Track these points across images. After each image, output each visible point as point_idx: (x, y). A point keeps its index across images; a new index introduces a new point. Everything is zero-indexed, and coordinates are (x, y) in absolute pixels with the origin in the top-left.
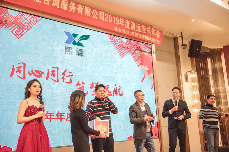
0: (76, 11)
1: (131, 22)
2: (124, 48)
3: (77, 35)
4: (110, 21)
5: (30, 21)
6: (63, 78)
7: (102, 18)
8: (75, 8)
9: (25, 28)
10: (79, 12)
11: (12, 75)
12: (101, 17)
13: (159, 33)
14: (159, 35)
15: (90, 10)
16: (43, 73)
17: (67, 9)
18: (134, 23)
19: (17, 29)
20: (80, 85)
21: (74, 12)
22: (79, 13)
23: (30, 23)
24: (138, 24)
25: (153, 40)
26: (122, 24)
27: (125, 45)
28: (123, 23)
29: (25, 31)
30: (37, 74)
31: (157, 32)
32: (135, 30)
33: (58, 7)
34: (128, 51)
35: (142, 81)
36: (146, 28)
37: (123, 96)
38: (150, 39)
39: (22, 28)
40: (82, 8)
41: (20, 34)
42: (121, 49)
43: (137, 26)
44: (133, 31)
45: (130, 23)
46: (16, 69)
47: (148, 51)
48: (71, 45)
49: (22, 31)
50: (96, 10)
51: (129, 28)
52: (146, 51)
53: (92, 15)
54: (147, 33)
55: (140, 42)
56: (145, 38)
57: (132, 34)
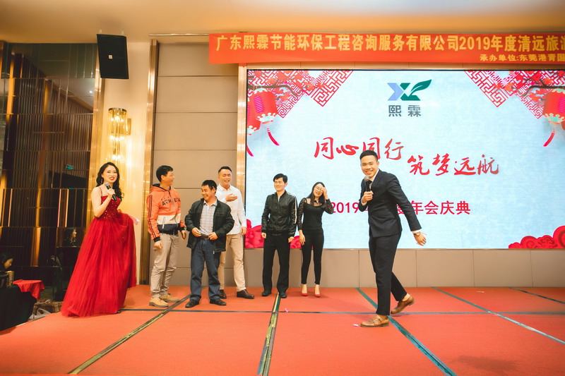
0: (405, 47)
1: (520, 37)
2: (503, 90)
3: (408, 84)
4: (471, 46)
5: (336, 80)
6: (387, 152)
7: (453, 47)
8: (403, 43)
9: (330, 90)
10: (410, 47)
11: (316, 156)
12: (452, 45)
15: (429, 39)
16: (357, 148)
17: (390, 49)
18: (526, 39)
19: (320, 94)
20: (415, 160)
21: (401, 49)
22: (410, 50)
23: (336, 82)
24: (538, 37)
26: (498, 47)
27: (505, 83)
28: (499, 44)
29: (330, 94)
30: (348, 150)
33: (375, 49)
34: (512, 92)
35: (546, 145)
36: (560, 39)
37: (498, 174)
39: (326, 91)
40: (415, 40)
41: (325, 100)
42: (495, 92)
44: (526, 53)
45: (517, 39)
46: (321, 147)
47: (563, 85)
48: (399, 102)
49: (326, 95)
50: (440, 36)
51: (515, 50)
52: (559, 85)
53: (433, 46)
54: (562, 48)
55: (544, 70)
56: (556, 58)
57: (523, 58)
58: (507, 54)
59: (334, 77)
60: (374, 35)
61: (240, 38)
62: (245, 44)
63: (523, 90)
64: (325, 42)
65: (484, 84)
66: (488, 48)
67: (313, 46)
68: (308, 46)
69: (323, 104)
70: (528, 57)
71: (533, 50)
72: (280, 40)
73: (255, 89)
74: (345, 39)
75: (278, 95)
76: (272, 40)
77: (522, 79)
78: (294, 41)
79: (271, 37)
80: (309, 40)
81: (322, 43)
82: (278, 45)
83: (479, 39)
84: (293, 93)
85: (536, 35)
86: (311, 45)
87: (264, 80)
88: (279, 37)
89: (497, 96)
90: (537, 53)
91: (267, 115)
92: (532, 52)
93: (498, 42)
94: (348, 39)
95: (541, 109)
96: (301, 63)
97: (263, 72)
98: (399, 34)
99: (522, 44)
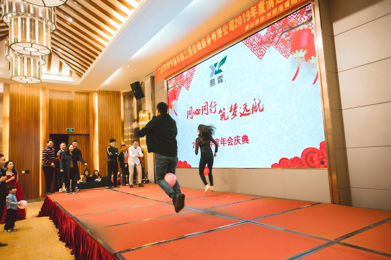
0: (212, 41)
3: (217, 64)
4: (240, 23)
6: (211, 110)
8: (210, 39)
9: (190, 80)
11: (187, 118)
12: (231, 28)
15: (221, 30)
16: (200, 110)
17: (206, 46)
20: (222, 111)
21: (210, 44)
23: (192, 75)
26: (254, 15)
30: (197, 112)
33: (201, 50)
34: (269, 44)
37: (264, 111)
44: (271, 10)
45: (265, 1)
46: (189, 113)
47: (305, 21)
48: (214, 77)
49: (189, 84)
50: (225, 25)
51: (265, 11)
57: (269, 15)
58: (260, 17)
59: (191, 72)
60: (199, 41)
61: (163, 67)
63: (276, 39)
64: (185, 55)
65: (253, 46)
66: (249, 19)
68: (180, 60)
69: (188, 89)
70: (272, 13)
71: (276, 4)
72: (172, 62)
73: (170, 89)
74: (190, 50)
75: (176, 90)
77: (275, 30)
78: (176, 60)
80: (180, 57)
83: (244, 15)
84: (180, 87)
87: (172, 84)
89: (260, 51)
90: (278, 6)
92: (275, 7)
93: (254, 11)
95: (289, 50)
96: (180, 70)
97: (171, 79)
98: (208, 35)
99: (268, 3)
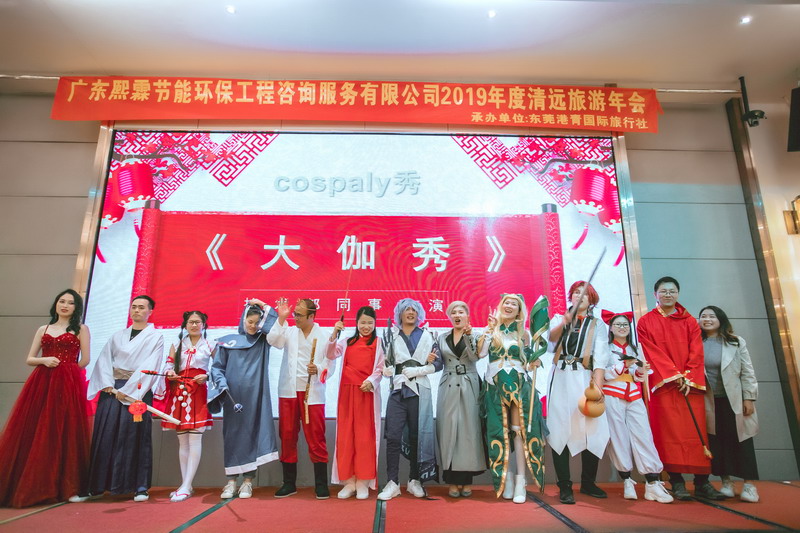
0: (359, 100)
1: (531, 89)
2: (509, 164)
4: (458, 100)
5: (251, 147)
7: (432, 101)
8: (356, 94)
9: (241, 162)
10: (366, 100)
12: (429, 98)
13: (642, 99)
14: (644, 105)
15: (396, 89)
17: (335, 102)
18: (539, 92)
19: (225, 168)
21: (352, 103)
22: (366, 103)
23: (251, 150)
24: (556, 90)
25: (616, 122)
26: (498, 102)
27: (512, 154)
28: (501, 98)
29: (240, 168)
31: (633, 96)
32: (543, 109)
33: (313, 103)
34: (523, 167)
35: (575, 247)
36: (587, 95)
38: (602, 121)
39: (234, 163)
40: (375, 90)
41: (230, 177)
42: (497, 167)
43: (550, 96)
44: (539, 112)
45: (527, 92)
47: (599, 159)
49: (233, 169)
50: (413, 85)
51: (524, 108)
52: (592, 159)
53: (401, 99)
54: (591, 108)
55: (570, 138)
56: (582, 121)
57: (535, 119)
58: (511, 112)
59: (248, 144)
60: (311, 82)
61: (107, 84)
62: (113, 92)
63: (539, 165)
64: (237, 92)
65: (481, 156)
66: (483, 104)
67: (219, 97)
68: (211, 97)
69: (226, 182)
70: (541, 119)
71: (550, 108)
72: (168, 87)
73: (124, 159)
74: (267, 88)
75: (158, 169)
76: (157, 87)
77: (538, 149)
78: (190, 89)
79: (155, 84)
80: (212, 88)
81: (231, 93)
82: (164, 95)
83: (470, 90)
84: (182, 166)
85: (554, 88)
86: (215, 95)
87: (139, 146)
88: (166, 84)
89: (500, 173)
90: (555, 113)
91: (136, 199)
92: (548, 111)
93: (498, 95)
94: (272, 87)
95: (568, 194)
96: (198, 122)
97: (140, 134)
98: (349, 82)
99: (533, 99)
